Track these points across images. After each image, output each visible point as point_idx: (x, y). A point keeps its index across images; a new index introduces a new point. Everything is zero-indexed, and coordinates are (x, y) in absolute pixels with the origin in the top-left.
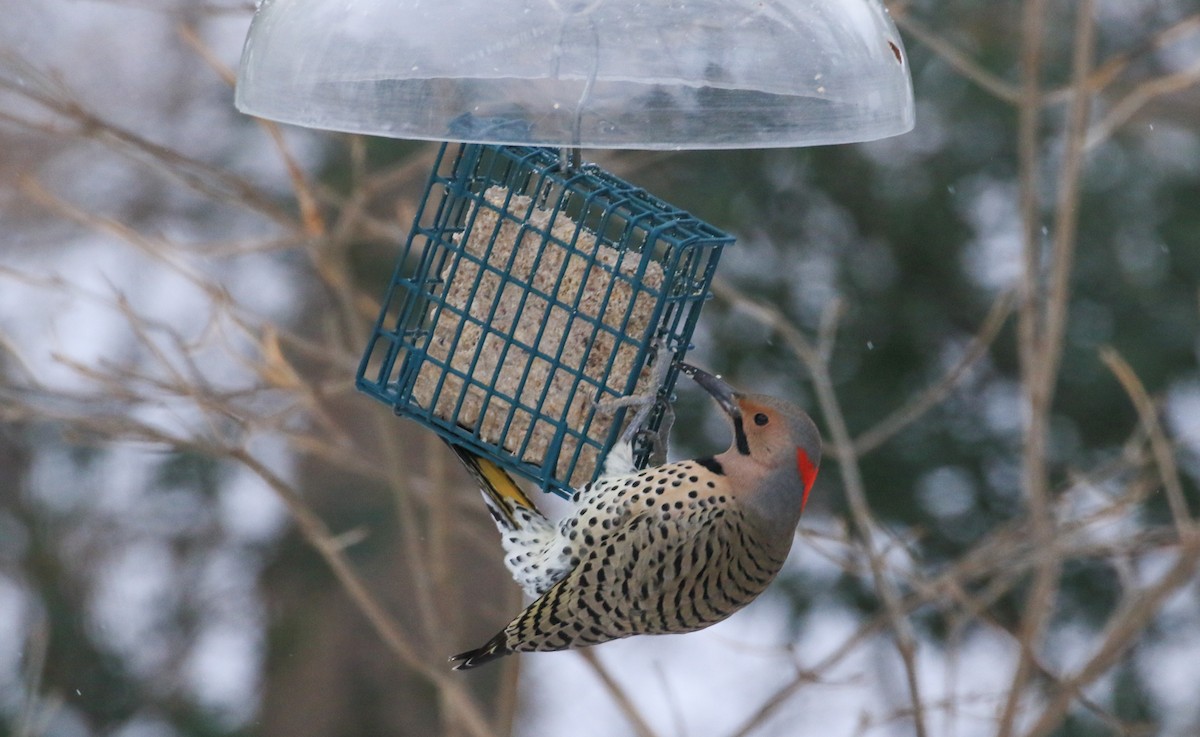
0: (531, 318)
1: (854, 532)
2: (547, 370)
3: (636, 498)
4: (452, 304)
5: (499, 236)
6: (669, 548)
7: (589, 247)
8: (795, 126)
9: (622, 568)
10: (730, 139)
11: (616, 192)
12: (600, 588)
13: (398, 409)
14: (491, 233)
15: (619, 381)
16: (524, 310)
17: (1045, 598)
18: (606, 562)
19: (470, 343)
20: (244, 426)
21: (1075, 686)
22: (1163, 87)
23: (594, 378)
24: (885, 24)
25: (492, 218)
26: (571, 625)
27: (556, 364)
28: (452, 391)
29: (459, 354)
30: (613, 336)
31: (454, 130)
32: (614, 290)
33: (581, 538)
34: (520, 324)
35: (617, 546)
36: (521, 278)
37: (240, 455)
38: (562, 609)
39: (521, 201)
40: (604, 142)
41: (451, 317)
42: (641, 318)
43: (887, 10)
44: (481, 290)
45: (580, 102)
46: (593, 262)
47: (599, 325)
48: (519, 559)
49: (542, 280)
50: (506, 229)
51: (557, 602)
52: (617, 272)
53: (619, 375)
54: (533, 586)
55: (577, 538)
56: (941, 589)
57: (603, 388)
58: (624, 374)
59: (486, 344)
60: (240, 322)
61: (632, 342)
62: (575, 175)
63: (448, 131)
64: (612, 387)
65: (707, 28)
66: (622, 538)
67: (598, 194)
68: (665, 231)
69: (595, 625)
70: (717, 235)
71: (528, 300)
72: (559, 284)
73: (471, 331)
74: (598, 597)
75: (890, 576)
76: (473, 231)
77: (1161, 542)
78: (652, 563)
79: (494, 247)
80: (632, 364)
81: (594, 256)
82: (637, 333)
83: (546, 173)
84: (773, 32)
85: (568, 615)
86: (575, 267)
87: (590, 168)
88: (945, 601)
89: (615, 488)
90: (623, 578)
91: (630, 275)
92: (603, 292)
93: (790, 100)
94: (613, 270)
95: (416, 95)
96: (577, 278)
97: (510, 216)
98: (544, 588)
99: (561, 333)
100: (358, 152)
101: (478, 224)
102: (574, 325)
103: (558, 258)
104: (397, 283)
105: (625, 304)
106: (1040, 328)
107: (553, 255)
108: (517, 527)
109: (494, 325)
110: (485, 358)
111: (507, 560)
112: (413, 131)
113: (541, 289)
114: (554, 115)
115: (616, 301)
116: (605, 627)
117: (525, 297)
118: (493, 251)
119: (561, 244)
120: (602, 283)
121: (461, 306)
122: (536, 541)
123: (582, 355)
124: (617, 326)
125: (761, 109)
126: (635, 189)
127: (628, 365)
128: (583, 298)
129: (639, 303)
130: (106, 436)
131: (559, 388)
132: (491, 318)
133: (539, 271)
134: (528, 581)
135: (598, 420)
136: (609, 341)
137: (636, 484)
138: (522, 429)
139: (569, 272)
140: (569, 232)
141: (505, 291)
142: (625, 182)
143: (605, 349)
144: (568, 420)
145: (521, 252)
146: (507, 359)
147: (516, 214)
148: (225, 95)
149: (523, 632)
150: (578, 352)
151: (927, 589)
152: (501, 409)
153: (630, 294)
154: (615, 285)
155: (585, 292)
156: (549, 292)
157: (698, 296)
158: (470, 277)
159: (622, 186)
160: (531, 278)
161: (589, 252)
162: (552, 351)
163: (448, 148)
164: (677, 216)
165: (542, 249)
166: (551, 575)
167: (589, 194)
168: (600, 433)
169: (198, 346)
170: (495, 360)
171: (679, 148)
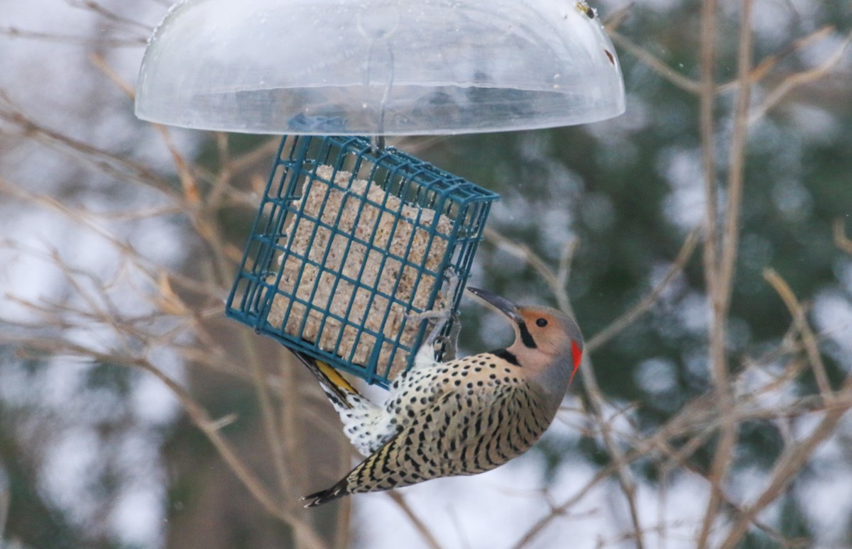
0: (353, 259)
1: (589, 407)
2: (367, 296)
3: (446, 381)
4: (294, 252)
5: (328, 201)
6: (473, 413)
7: (395, 206)
8: (539, 113)
9: (438, 430)
10: (491, 125)
11: (412, 165)
12: (421, 445)
13: (258, 329)
14: (322, 199)
15: (421, 302)
16: (349, 254)
17: (728, 451)
18: (426, 427)
19: (308, 279)
20: (145, 343)
21: (752, 514)
22: (803, 78)
23: (402, 300)
24: (602, 38)
25: (322, 188)
26: (398, 473)
27: (375, 291)
28: (297, 315)
29: (301, 287)
30: (415, 269)
31: (291, 125)
32: (415, 236)
33: (404, 412)
34: (346, 264)
35: (433, 415)
36: (346, 230)
37: (143, 363)
38: (392, 462)
39: (343, 175)
40: (399, 131)
41: (293, 261)
42: (435, 256)
43: (603, 27)
44: (317, 240)
45: (383, 102)
46: (399, 217)
47: (405, 262)
48: (355, 428)
49: (361, 231)
50: (333, 196)
51: (388, 457)
52: (418, 223)
53: (421, 298)
54: (367, 447)
55: (401, 412)
56: (653, 446)
57: (410, 308)
58: (424, 297)
59: (321, 279)
60: (140, 267)
61: (429, 273)
62: (382, 154)
63: (287, 127)
64: (416, 306)
65: (474, 46)
66: (437, 409)
67: (400, 168)
68: (451, 192)
69: (416, 472)
70: (487, 194)
71: (351, 246)
72: (374, 233)
73: (310, 271)
74: (420, 452)
75: (614, 437)
76: (308, 199)
77: (812, 407)
78: (459, 426)
79: (325, 209)
80: (430, 289)
81: (400, 212)
82: (433, 267)
83: (362, 154)
84: (521, 47)
85: (396, 466)
86: (386, 221)
87: (390, 150)
88: (655, 454)
89: (428, 376)
90: (438, 438)
91: (427, 225)
92: (407, 238)
93: (534, 94)
94: (414, 222)
95: (264, 102)
96: (388, 229)
97: (336, 186)
98: (375, 448)
99: (377, 270)
100: (223, 143)
101: (312, 193)
102: (387, 263)
103: (373, 216)
104: (253, 239)
105: (424, 246)
106: (719, 254)
107: (369, 213)
108: (350, 406)
109: (327, 266)
110: (320, 290)
111: (346, 430)
112: (262, 128)
113: (361, 238)
114: (363, 113)
115: (417, 244)
116: (423, 473)
117: (349, 244)
118: (324, 212)
119: (375, 205)
120: (406, 231)
121: (301, 253)
122: (366, 415)
123: (393, 284)
124: (419, 263)
125: (514, 102)
126: (423, 163)
127: (427, 290)
128: (392, 243)
129: (434, 245)
130: (47, 352)
131: (376, 309)
132: (325, 261)
133: (359, 225)
134: (363, 444)
135: (406, 331)
136: (412, 274)
137: (445, 371)
138: (350, 340)
139: (381, 225)
140: (380, 196)
141: (334, 241)
142: (416, 159)
143: (409, 279)
144: (384, 332)
145: (345, 212)
146: (337, 290)
147: (340, 184)
148: (128, 105)
149: (361, 479)
150: (389, 282)
151: (643, 446)
152: (333, 326)
153: (428, 239)
154: (417, 233)
155: (394, 238)
156: (367, 240)
157: (475, 239)
158: (307, 231)
159: (414, 162)
160: (353, 230)
161: (396, 210)
162: (369, 282)
163: (287, 138)
164: (458, 181)
165: (361, 209)
166: (380, 440)
167: (395, 168)
168: (408, 340)
169: (111, 286)
170: (328, 291)
171: (454, 132)
